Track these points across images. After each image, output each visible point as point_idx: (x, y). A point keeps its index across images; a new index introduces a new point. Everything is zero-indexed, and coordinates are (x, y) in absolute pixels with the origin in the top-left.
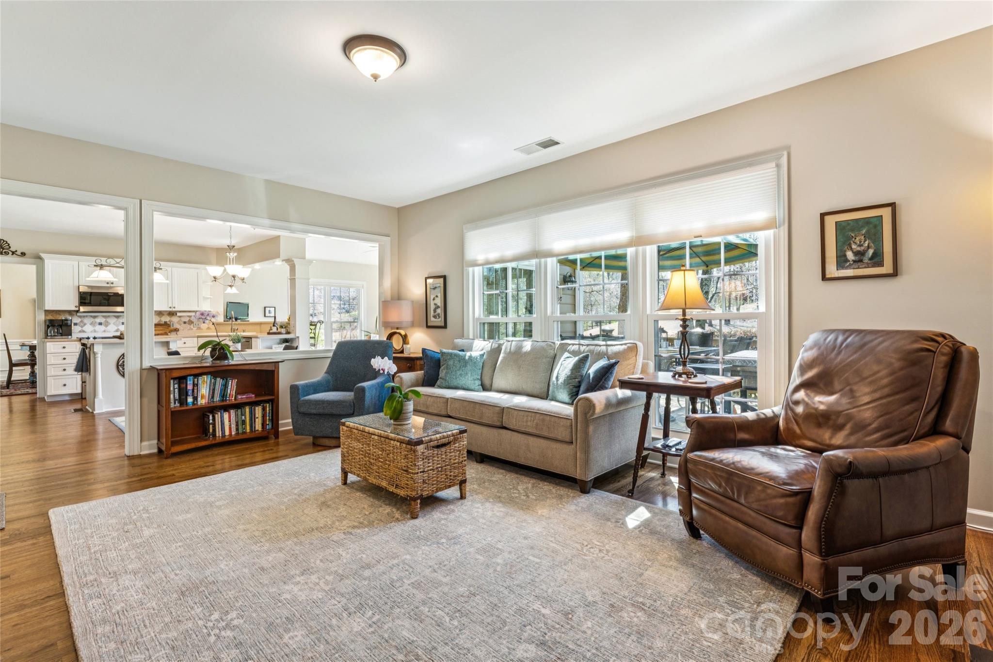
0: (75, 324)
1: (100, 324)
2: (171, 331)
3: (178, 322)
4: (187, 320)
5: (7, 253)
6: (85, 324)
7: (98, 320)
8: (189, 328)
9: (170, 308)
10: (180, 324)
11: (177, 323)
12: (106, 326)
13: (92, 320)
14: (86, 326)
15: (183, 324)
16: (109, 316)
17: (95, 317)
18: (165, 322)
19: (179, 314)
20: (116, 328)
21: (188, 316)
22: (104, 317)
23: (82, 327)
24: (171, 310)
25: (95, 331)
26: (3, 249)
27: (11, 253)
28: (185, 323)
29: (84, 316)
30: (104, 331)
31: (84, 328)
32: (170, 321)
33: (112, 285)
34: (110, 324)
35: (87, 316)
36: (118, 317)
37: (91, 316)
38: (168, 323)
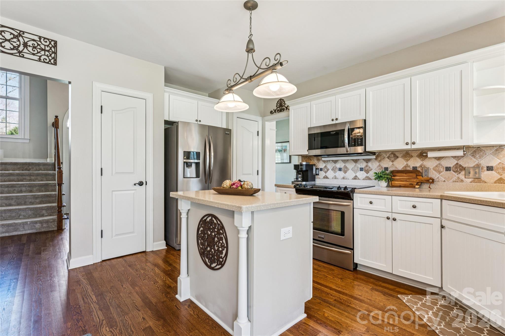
0: (321, 170)
1: (340, 169)
2: (420, 184)
3: (436, 169)
4: (451, 163)
5: (284, 110)
6: (328, 170)
7: (338, 165)
8: (455, 178)
9: (407, 144)
10: (440, 172)
11: (433, 169)
12: (345, 172)
13: (334, 165)
14: (329, 172)
15: (444, 173)
16: (348, 160)
17: (335, 162)
18: (415, 168)
19: (430, 154)
20: (355, 175)
21: (454, 157)
22: (344, 161)
23: (326, 172)
24: (408, 147)
25: (335, 178)
26: (282, 106)
27: (285, 109)
28: (448, 169)
29: (327, 161)
30: (344, 178)
31: (327, 174)
32: (421, 166)
33: (337, 122)
34: (348, 169)
35: (329, 161)
36: (356, 161)
37: (333, 161)
38: (419, 169)
